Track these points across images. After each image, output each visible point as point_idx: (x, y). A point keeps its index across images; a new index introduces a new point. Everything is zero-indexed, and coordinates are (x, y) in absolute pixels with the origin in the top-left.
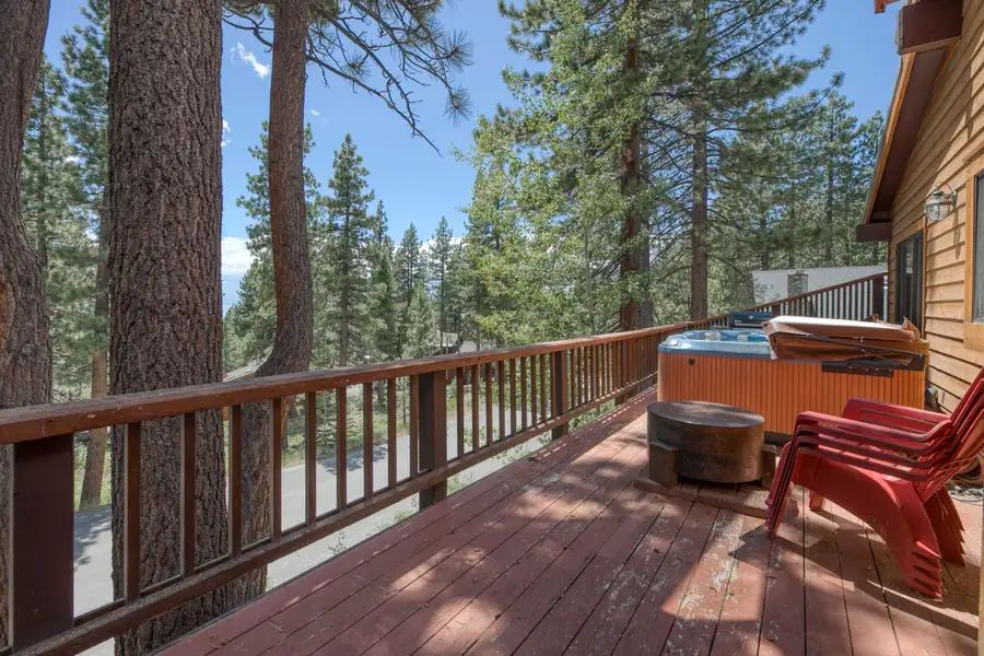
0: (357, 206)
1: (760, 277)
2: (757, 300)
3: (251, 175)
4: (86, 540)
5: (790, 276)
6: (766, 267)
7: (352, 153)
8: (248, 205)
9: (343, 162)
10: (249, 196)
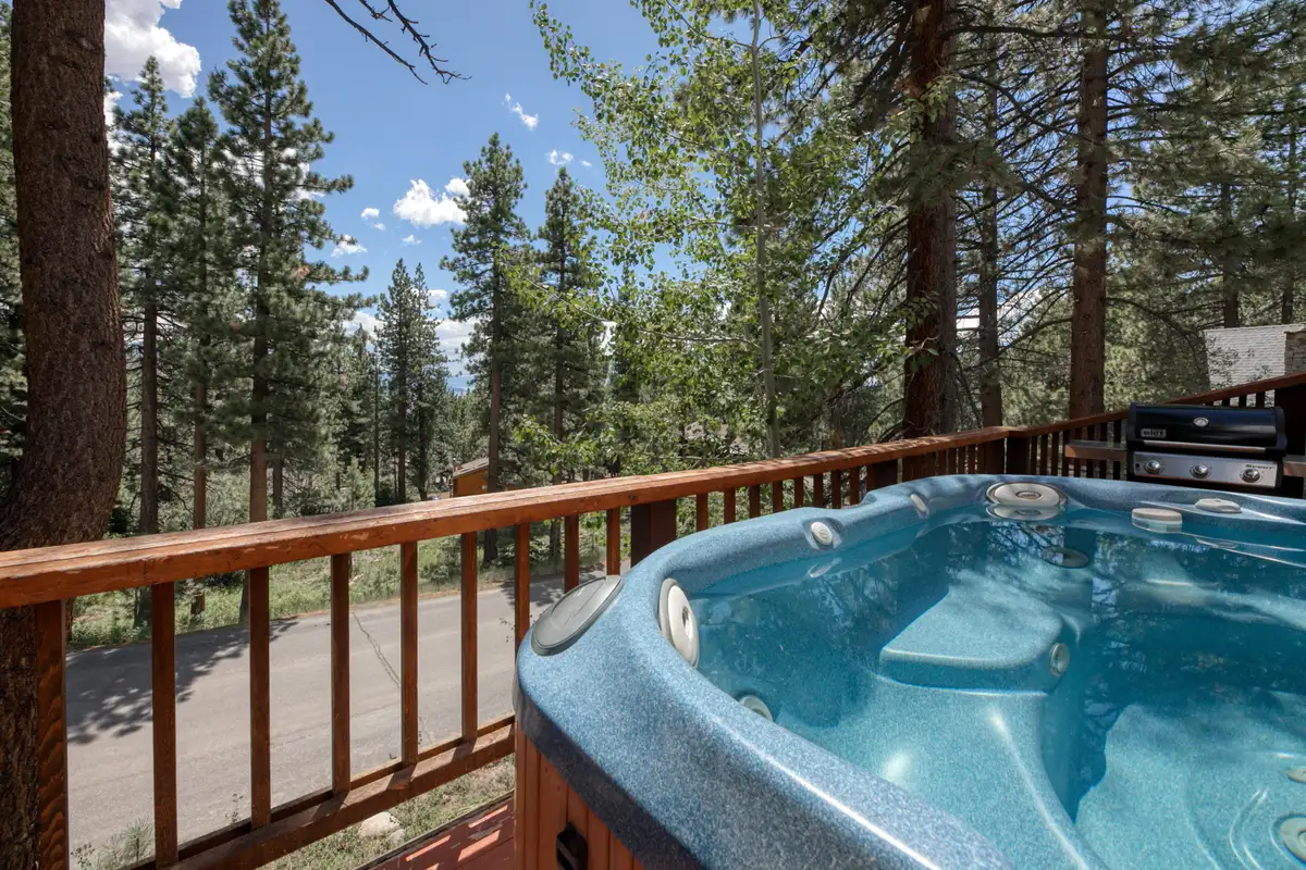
0: (575, 260)
1: (1221, 339)
2: (1215, 379)
3: (456, 231)
4: (202, 668)
5: (1290, 335)
6: (1232, 320)
7: (566, 192)
8: (453, 267)
9: (555, 204)
10: (453, 255)
